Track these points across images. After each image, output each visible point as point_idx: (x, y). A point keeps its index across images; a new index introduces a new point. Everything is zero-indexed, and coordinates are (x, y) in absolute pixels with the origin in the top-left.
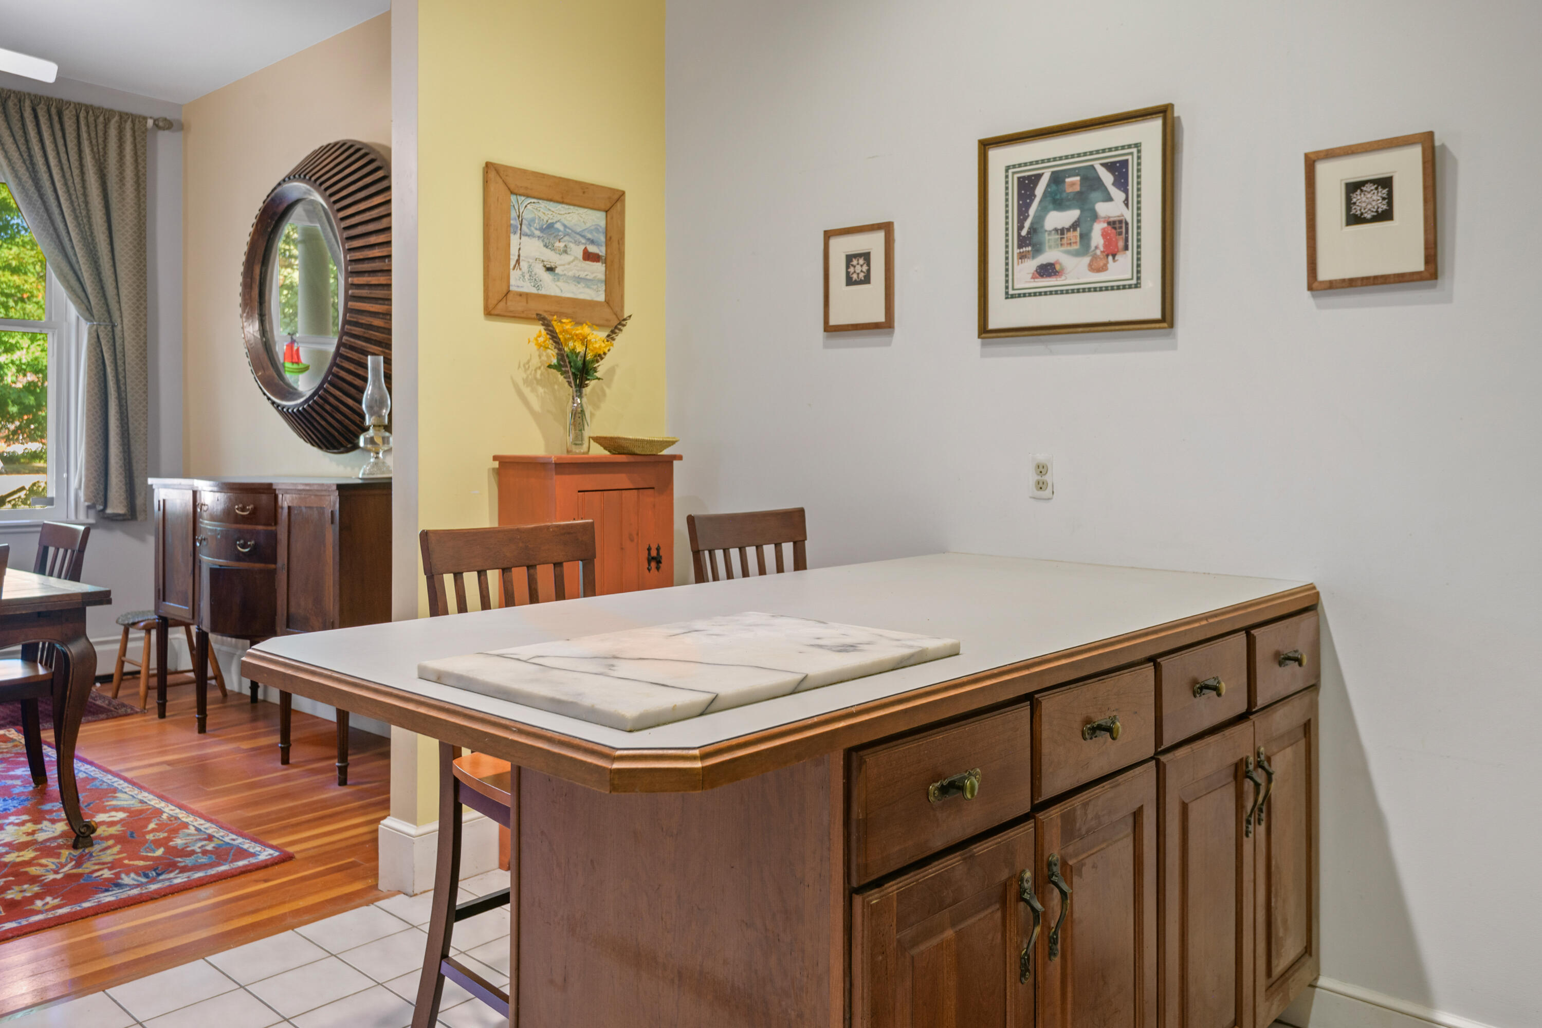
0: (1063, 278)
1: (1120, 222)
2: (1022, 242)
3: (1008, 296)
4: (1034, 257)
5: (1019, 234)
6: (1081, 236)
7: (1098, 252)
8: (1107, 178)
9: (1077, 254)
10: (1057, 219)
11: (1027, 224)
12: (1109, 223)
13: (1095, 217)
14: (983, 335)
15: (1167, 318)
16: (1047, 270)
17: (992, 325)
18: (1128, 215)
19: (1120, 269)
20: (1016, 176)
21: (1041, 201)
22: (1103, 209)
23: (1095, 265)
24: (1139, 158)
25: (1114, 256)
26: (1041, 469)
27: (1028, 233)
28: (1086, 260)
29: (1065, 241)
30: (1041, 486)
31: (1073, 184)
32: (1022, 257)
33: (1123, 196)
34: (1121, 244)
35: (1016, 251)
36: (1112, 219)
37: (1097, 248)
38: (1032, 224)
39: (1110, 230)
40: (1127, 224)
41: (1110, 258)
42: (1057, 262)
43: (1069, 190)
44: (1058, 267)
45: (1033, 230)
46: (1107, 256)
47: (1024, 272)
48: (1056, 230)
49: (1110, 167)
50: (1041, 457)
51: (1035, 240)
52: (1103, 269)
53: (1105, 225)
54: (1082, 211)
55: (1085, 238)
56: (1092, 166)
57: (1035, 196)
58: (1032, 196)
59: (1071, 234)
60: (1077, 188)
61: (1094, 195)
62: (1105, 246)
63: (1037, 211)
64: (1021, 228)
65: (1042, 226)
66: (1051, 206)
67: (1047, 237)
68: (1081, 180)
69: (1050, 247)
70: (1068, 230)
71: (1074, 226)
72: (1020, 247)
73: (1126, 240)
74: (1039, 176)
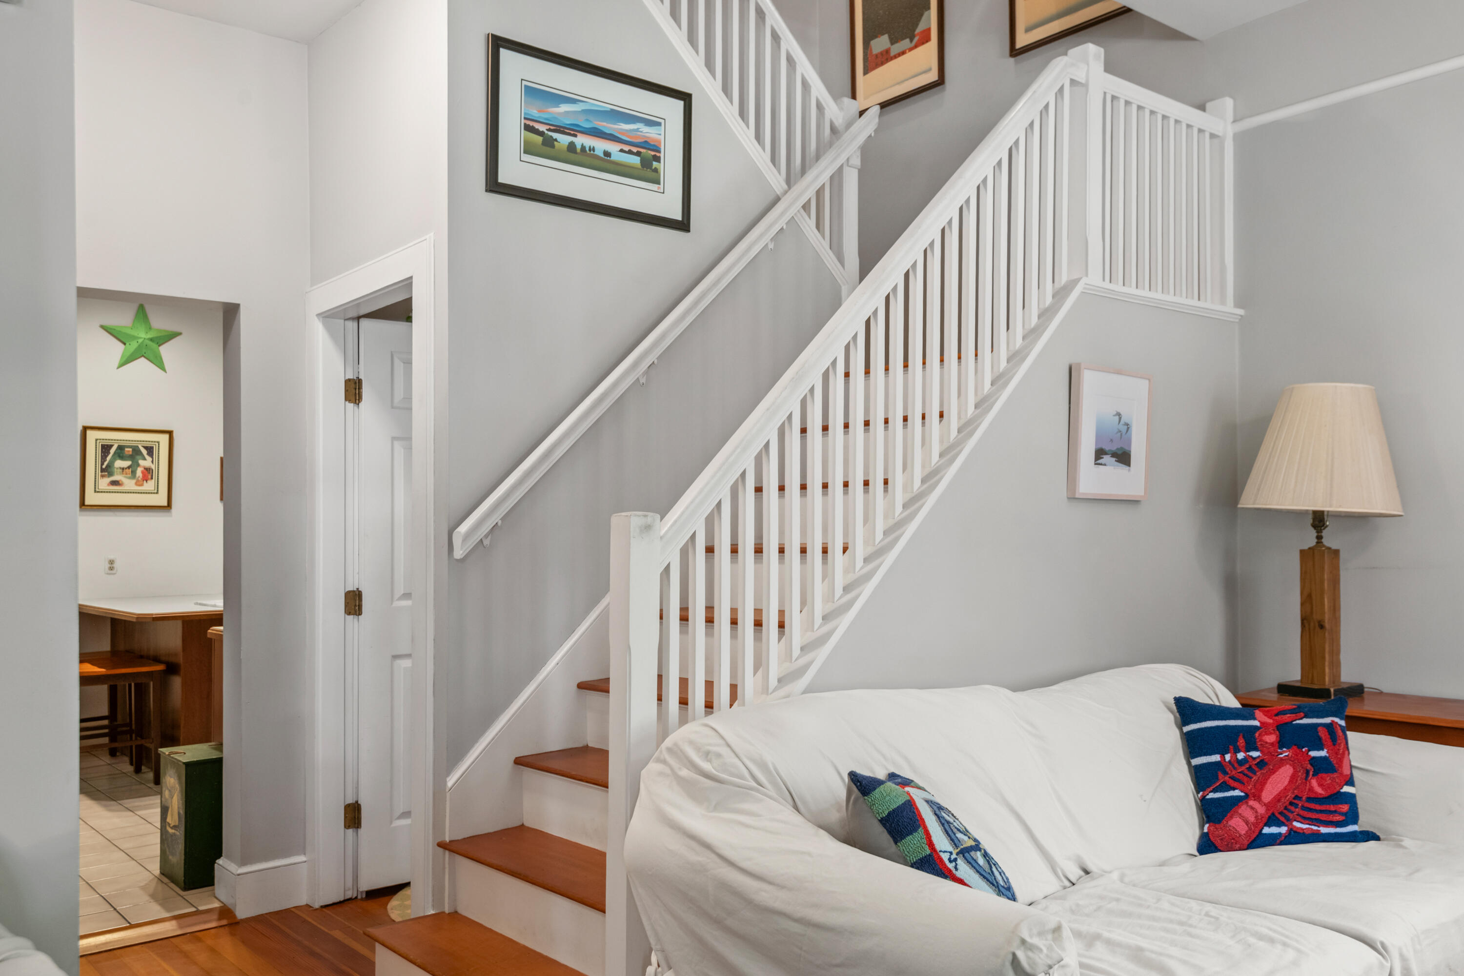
0: (123, 487)
1: (150, 469)
2: (102, 470)
3: (95, 491)
4: (109, 477)
5: (101, 467)
6: (132, 472)
7: (140, 479)
8: (144, 452)
9: (130, 478)
10: (119, 463)
11: (106, 463)
12: (145, 468)
13: (138, 465)
14: (83, 507)
15: (169, 505)
16: (115, 483)
17: (87, 503)
18: (153, 467)
19: (150, 485)
20: (100, 444)
21: (113, 455)
22: (141, 462)
23: (138, 483)
24: (159, 447)
25: (146, 481)
26: (111, 562)
27: (106, 467)
28: (134, 481)
29: (124, 473)
30: (111, 569)
31: (129, 451)
32: (102, 476)
33: (151, 459)
34: (150, 477)
35: (100, 474)
36: (146, 467)
37: (139, 477)
38: (108, 463)
39: (145, 471)
40: (152, 470)
41: (145, 482)
42: (120, 480)
43: (127, 453)
44: (120, 482)
45: (108, 466)
46: (144, 481)
47: (104, 483)
48: (120, 468)
49: (146, 448)
50: (112, 557)
51: (109, 470)
52: (142, 485)
53: (143, 469)
54: (132, 462)
55: (134, 473)
56: (138, 446)
57: (110, 453)
58: (109, 453)
59: (127, 470)
60: (131, 453)
61: (138, 457)
62: (142, 476)
63: (110, 459)
64: (102, 464)
65: (114, 465)
66: (118, 458)
67: (115, 470)
68: (132, 450)
69: (117, 474)
70: (126, 468)
71: (129, 467)
72: (101, 472)
73: (152, 476)
74: (111, 446)
